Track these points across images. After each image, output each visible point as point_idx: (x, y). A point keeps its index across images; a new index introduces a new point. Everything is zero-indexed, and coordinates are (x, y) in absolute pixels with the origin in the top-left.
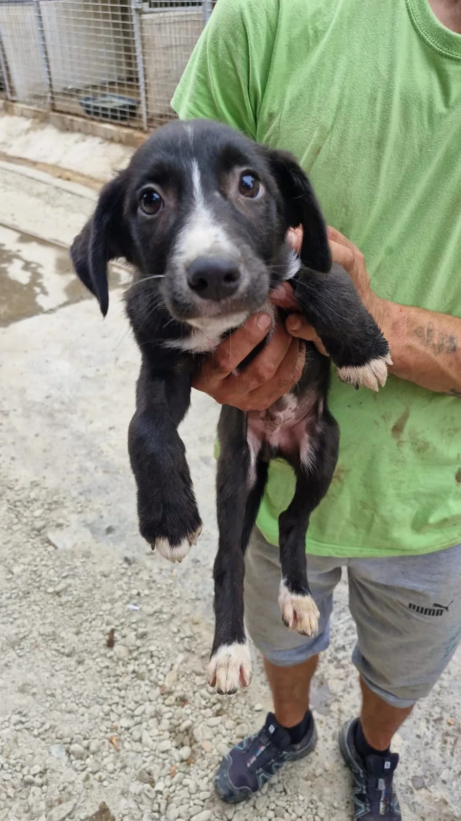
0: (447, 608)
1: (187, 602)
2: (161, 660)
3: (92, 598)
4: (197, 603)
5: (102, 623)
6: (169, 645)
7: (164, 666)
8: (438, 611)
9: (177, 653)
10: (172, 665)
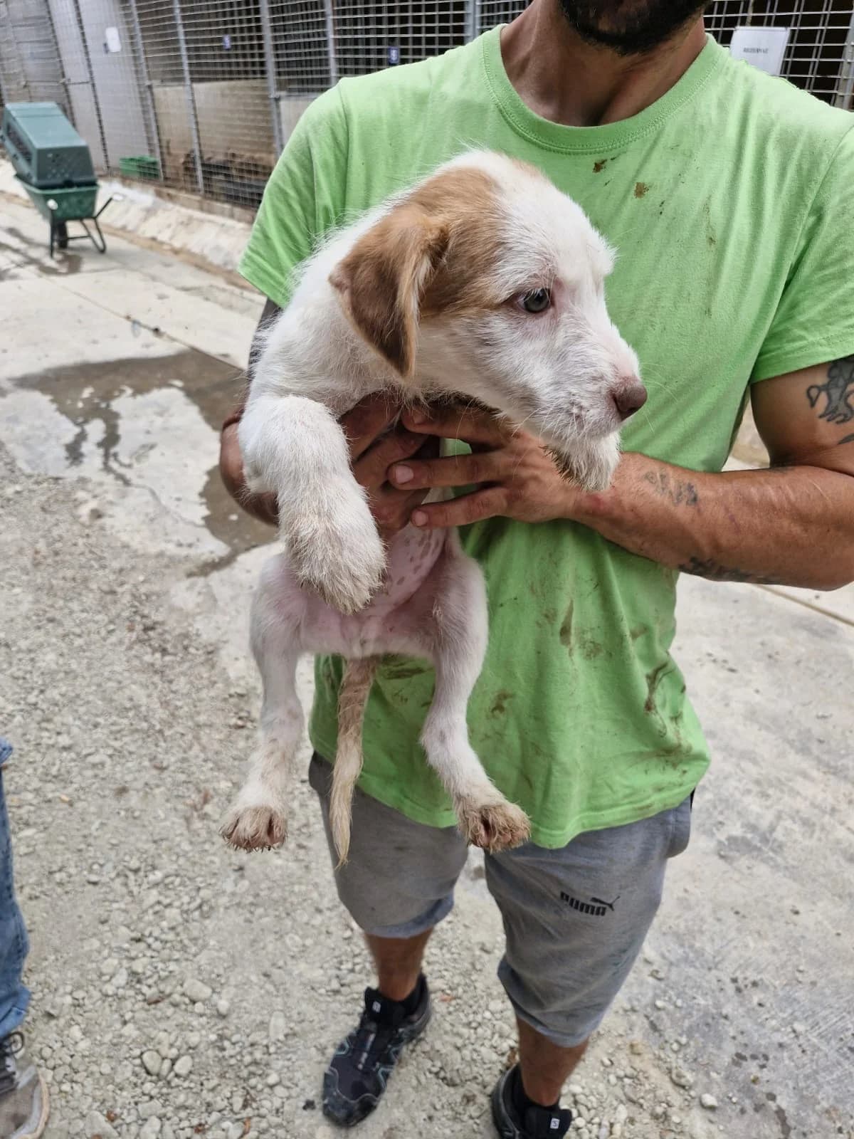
0: (611, 906)
1: (617, 1012)
2: (593, 1112)
3: (472, 988)
4: (634, 1017)
5: (493, 1034)
6: (601, 1087)
7: (600, 1125)
8: (599, 908)
9: (615, 1103)
10: (612, 1125)
